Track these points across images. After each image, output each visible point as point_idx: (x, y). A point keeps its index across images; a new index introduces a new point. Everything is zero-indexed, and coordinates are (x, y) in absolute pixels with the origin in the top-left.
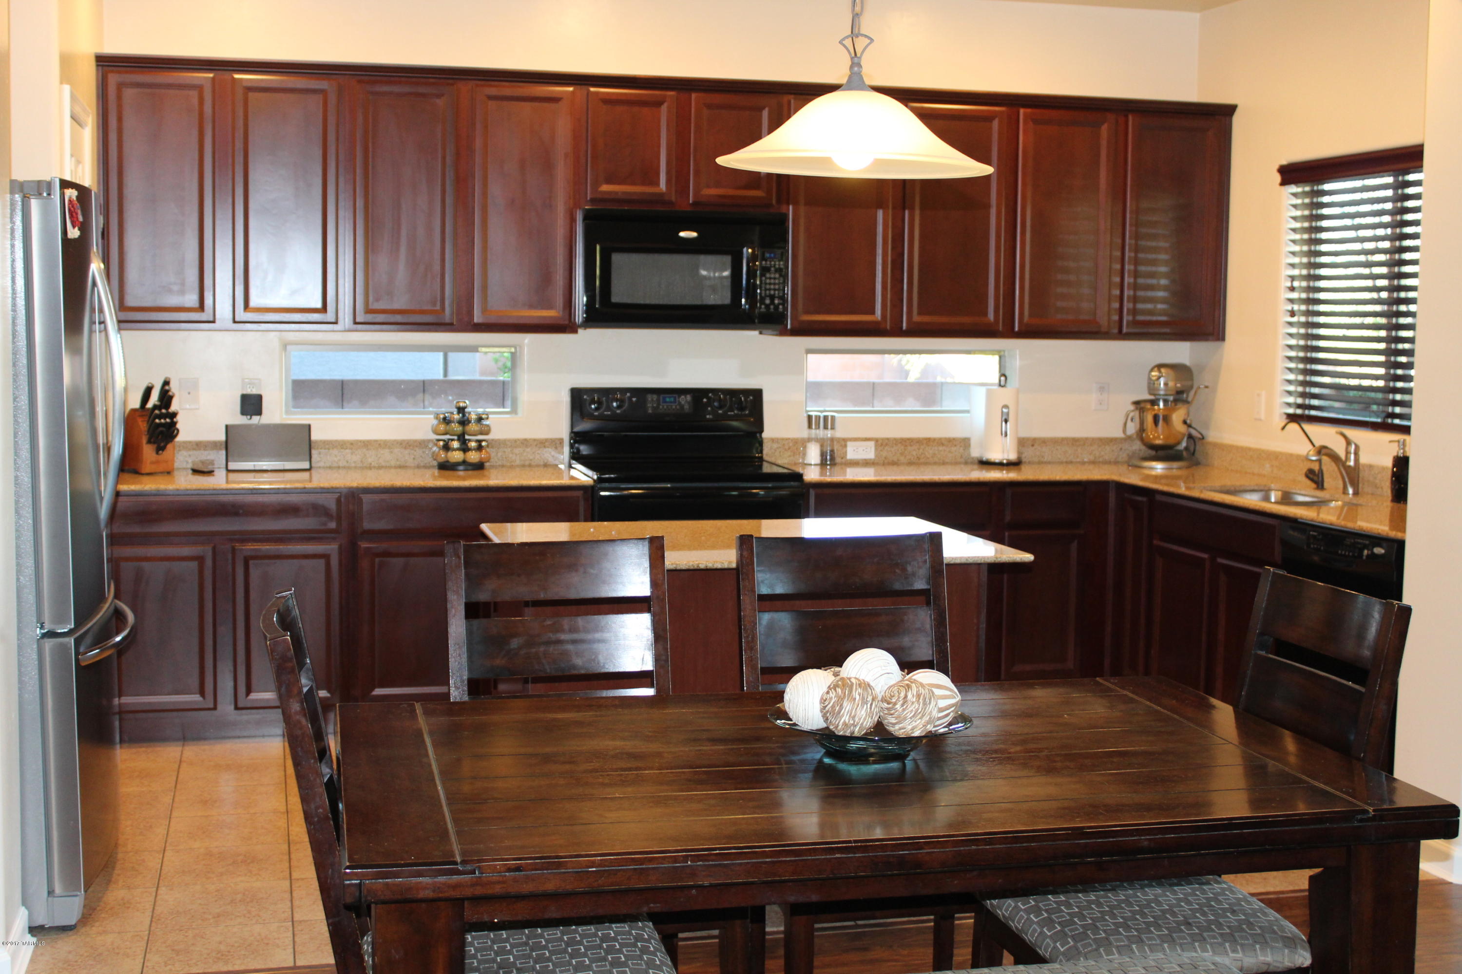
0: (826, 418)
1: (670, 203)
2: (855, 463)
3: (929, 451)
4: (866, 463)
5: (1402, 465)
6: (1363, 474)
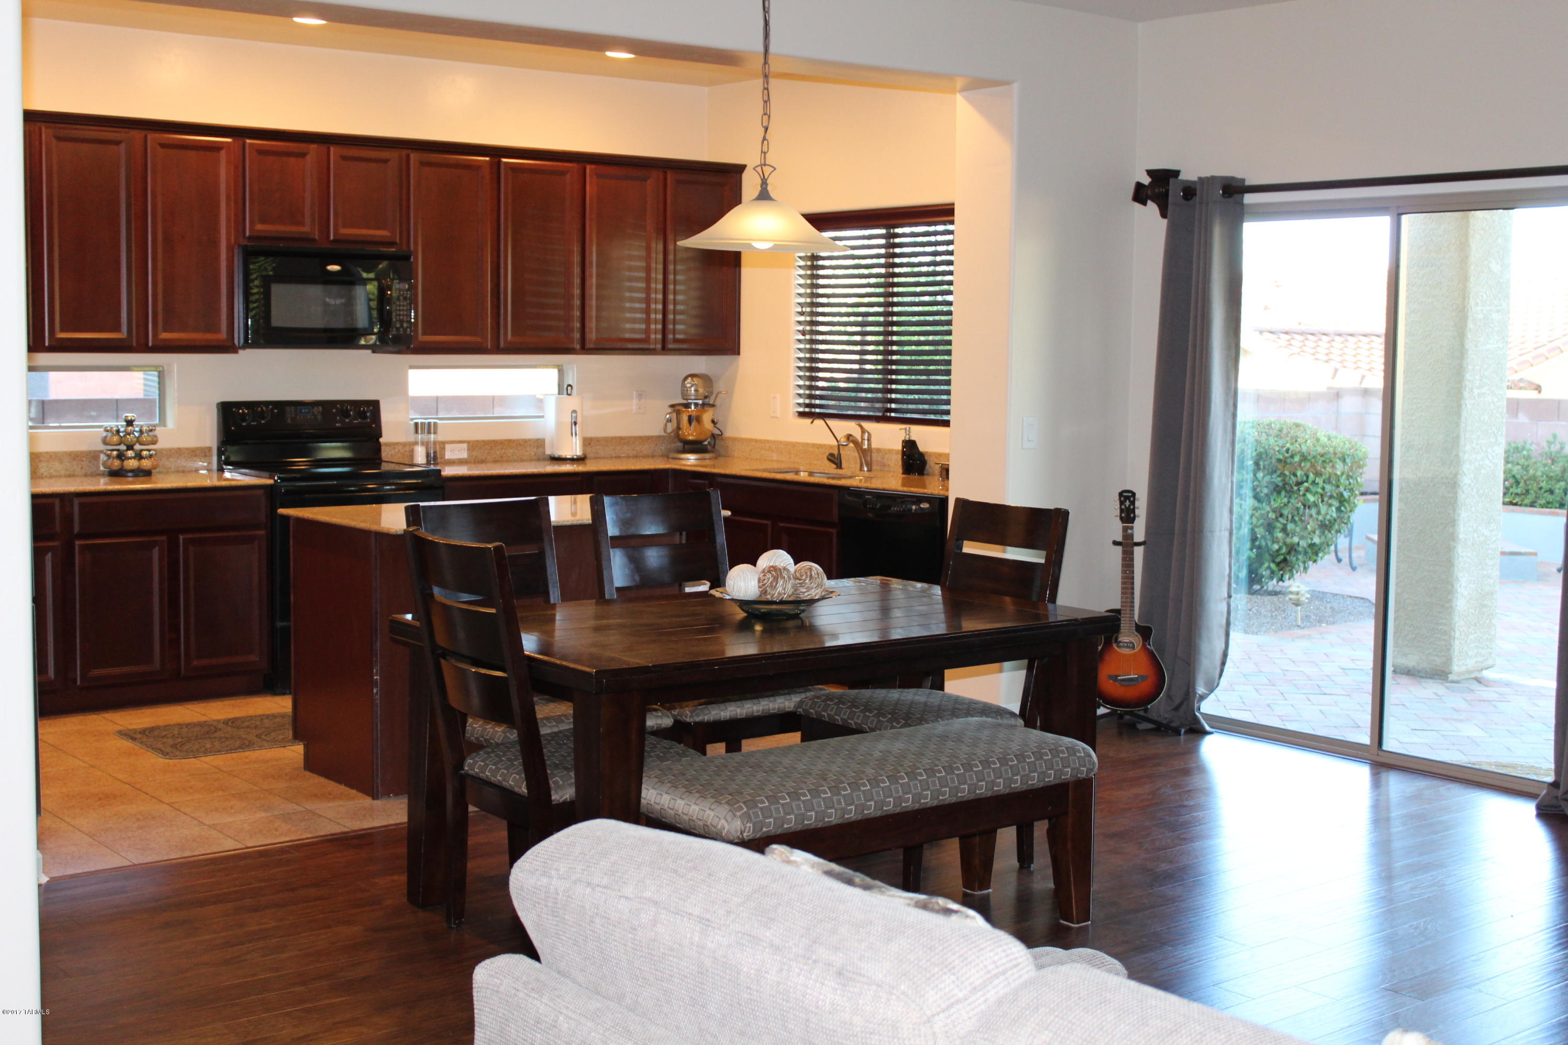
0: (429, 424)
1: (313, 240)
2: (451, 463)
3: (510, 452)
4: (461, 462)
5: (910, 446)
6: (874, 456)
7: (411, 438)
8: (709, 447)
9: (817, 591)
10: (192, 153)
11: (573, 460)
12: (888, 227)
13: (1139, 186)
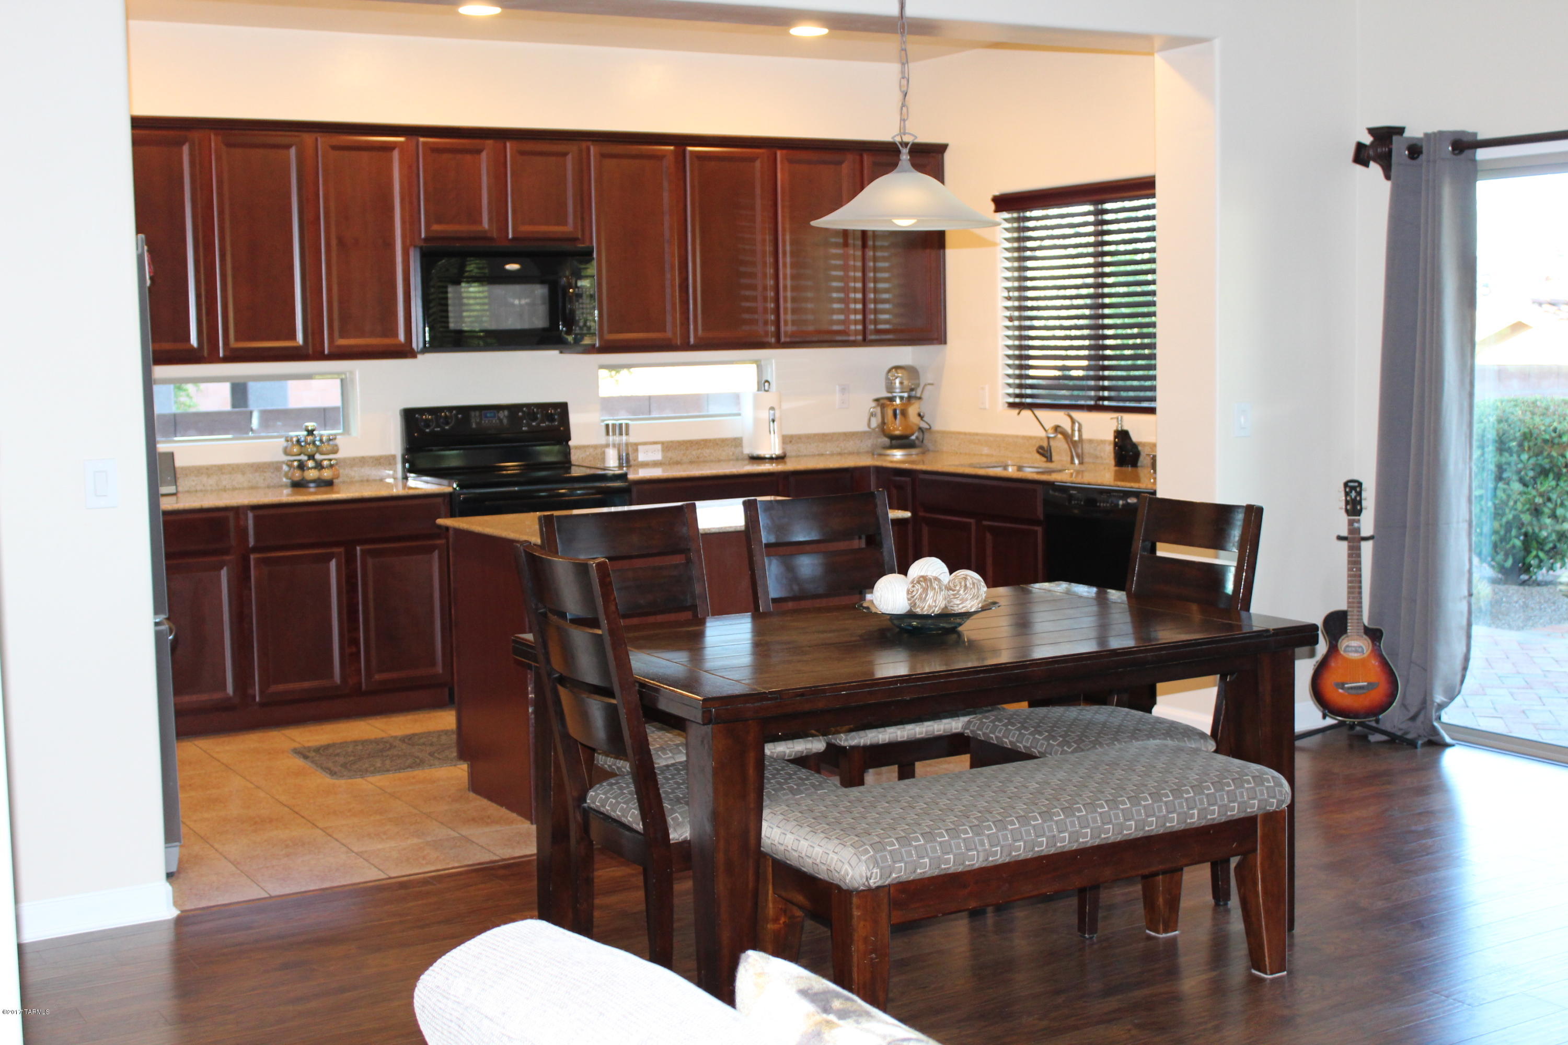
0: (621, 425)
1: (491, 239)
2: (645, 465)
3: (707, 452)
4: (655, 464)
5: (1122, 437)
6: (1086, 447)
7: (601, 439)
8: (917, 442)
9: (972, 603)
10: (365, 155)
11: (772, 459)
12: (1095, 203)
13: (1360, 147)
